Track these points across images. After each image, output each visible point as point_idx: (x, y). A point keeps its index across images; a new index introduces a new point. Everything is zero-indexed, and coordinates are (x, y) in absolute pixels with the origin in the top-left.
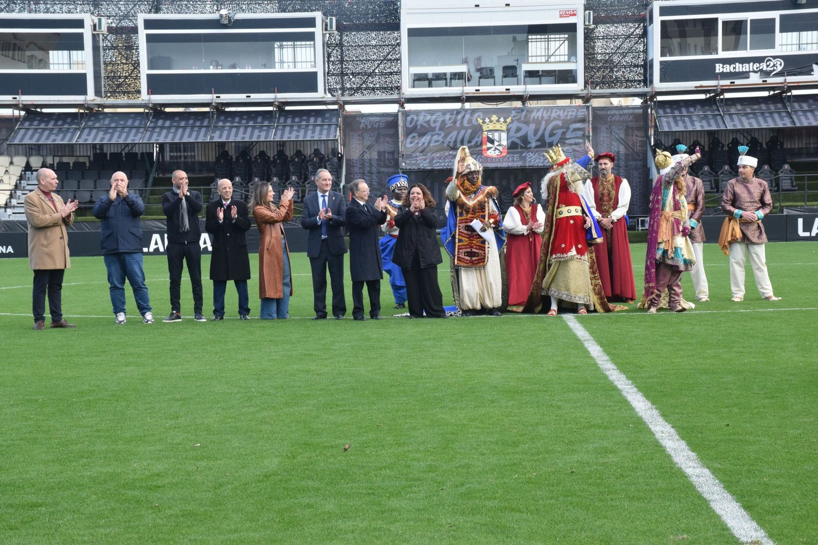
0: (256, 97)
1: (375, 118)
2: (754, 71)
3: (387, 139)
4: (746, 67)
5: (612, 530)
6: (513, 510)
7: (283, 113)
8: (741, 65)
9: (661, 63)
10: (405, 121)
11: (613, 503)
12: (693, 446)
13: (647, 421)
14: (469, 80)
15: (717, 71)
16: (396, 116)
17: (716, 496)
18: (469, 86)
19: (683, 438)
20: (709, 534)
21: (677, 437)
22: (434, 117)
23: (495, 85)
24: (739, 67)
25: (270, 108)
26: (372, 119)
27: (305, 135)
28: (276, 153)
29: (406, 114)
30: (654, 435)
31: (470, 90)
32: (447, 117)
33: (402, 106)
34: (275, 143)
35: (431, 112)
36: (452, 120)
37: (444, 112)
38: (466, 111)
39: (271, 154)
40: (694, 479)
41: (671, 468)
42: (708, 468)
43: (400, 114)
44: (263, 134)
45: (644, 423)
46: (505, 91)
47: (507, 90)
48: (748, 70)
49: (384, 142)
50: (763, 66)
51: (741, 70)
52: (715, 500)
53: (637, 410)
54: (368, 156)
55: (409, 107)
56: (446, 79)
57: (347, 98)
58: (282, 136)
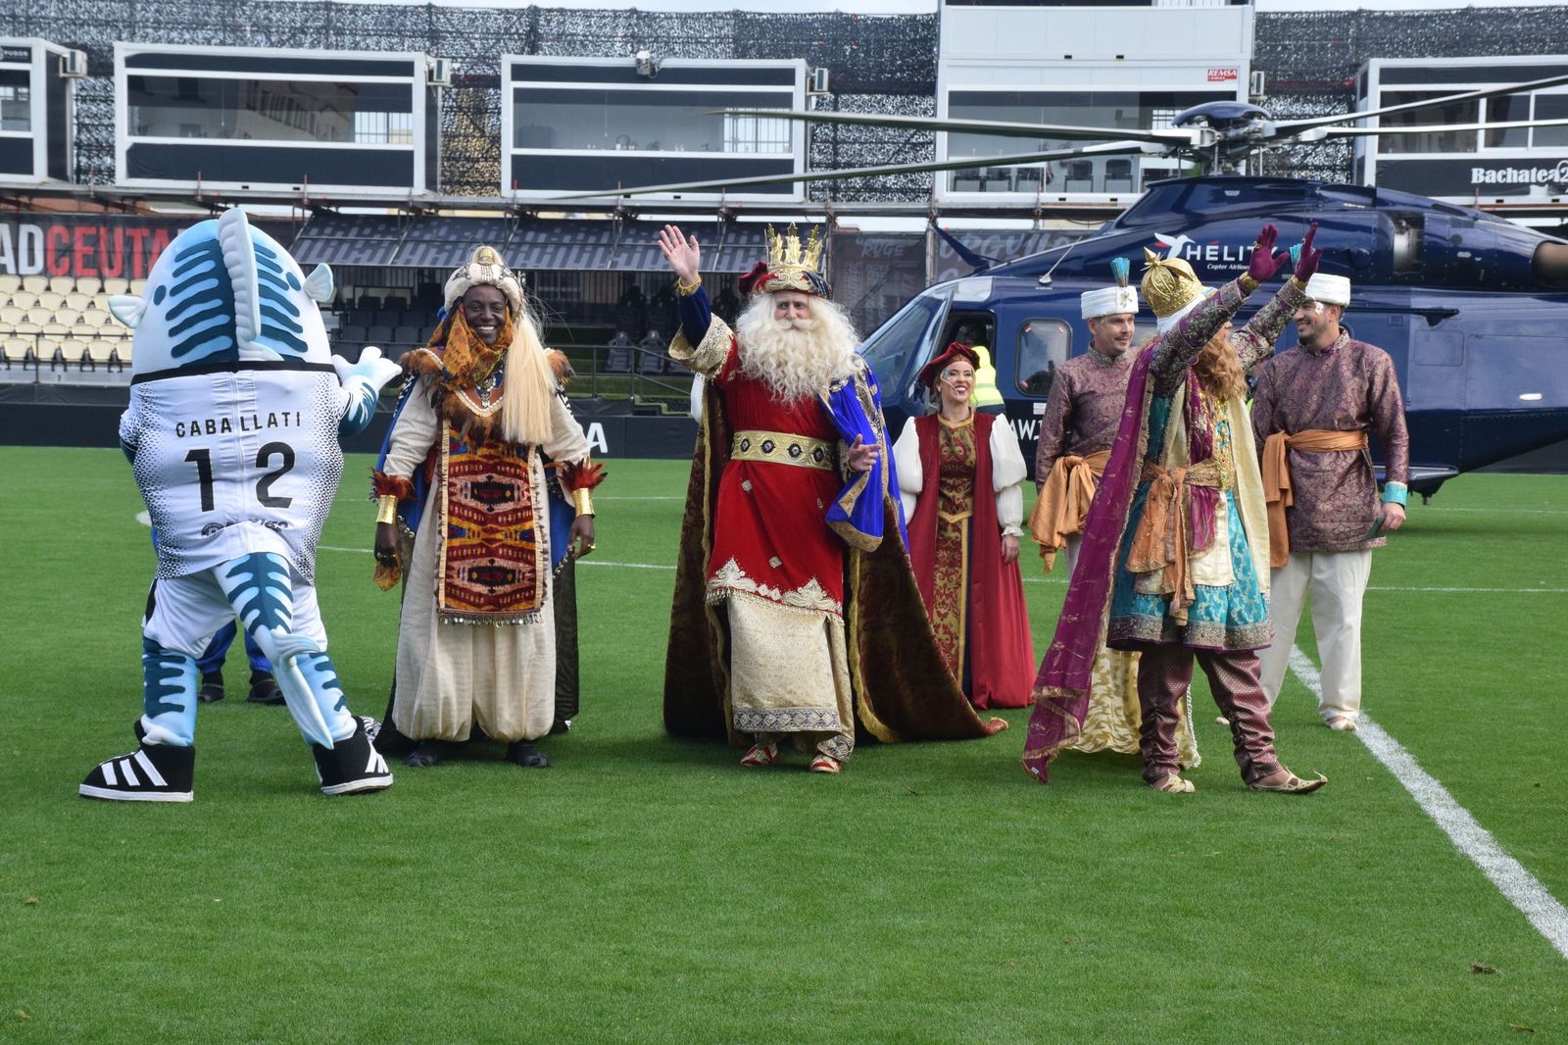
0: (690, 198)
1: (886, 241)
2: (1538, 184)
3: (905, 275)
4: (1524, 176)
5: (1365, 955)
6: (1187, 913)
7: (734, 228)
8: (1515, 172)
9: (1379, 163)
10: (937, 247)
11: (1359, 908)
12: (1483, 818)
13: (1394, 772)
14: (1048, 182)
15: (1474, 181)
16: (922, 237)
17: (1537, 907)
18: (1048, 191)
19: (1463, 804)
20: (1536, 970)
21: (1453, 802)
22: (987, 242)
23: (1092, 191)
24: (1513, 176)
25: (713, 218)
26: (882, 241)
28: (718, 293)
29: (944, 234)
30: (1412, 797)
31: (1050, 198)
32: (1010, 242)
33: (933, 222)
34: (718, 277)
35: (984, 234)
36: (1017, 249)
37: (1004, 234)
38: (1042, 233)
40: (1492, 875)
41: (1452, 855)
42: (1515, 856)
43: (930, 235)
45: (1392, 777)
46: (1108, 201)
47: (1112, 200)
48: (1527, 181)
49: (900, 281)
50: (1555, 175)
51: (1515, 181)
52: (1536, 914)
53: (1375, 752)
54: (873, 303)
55: (944, 223)
56: (1009, 178)
57: (844, 206)
58: (731, 265)
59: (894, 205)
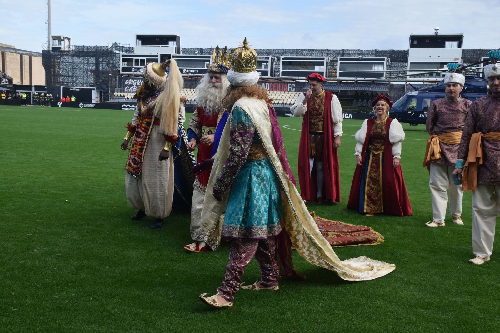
0: (367, 79)
1: (398, 86)
7: (374, 83)
10: (407, 87)
16: (404, 85)
23: (433, 78)
25: (370, 82)
27: (379, 89)
29: (407, 85)
31: (426, 79)
32: (419, 86)
33: (406, 83)
34: (371, 91)
35: (415, 85)
37: (418, 85)
38: (425, 85)
39: (369, 94)
44: (368, 89)
46: (436, 80)
49: (400, 92)
54: (396, 96)
55: (408, 83)
57: (392, 80)
58: (373, 89)
59: (400, 80)
